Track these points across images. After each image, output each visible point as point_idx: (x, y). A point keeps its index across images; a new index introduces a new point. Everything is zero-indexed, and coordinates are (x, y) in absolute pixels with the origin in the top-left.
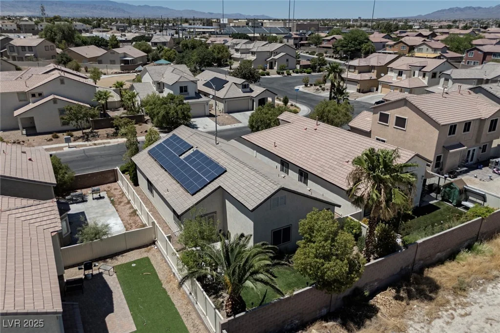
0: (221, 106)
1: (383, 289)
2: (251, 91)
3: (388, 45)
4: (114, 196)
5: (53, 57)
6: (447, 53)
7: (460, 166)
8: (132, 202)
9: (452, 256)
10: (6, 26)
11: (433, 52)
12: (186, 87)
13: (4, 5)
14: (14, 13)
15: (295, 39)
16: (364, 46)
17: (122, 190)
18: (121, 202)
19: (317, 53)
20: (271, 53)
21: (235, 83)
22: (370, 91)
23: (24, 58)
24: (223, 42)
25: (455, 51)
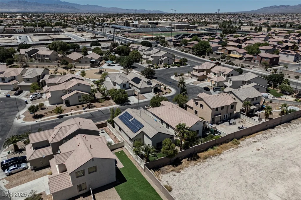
0: (139, 91)
1: (185, 158)
2: (151, 84)
3: (219, 49)
4: (108, 131)
5: (57, 59)
6: (246, 55)
7: (220, 121)
8: (114, 134)
9: (206, 150)
10: (18, 30)
11: (239, 55)
12: (125, 85)
13: (3, 5)
14: (9, 10)
15: (174, 42)
16: (207, 49)
17: (109, 130)
18: (110, 134)
19: (184, 51)
20: (161, 57)
21: (145, 81)
22: (203, 80)
23: (44, 60)
24: (137, 47)
25: (250, 54)
